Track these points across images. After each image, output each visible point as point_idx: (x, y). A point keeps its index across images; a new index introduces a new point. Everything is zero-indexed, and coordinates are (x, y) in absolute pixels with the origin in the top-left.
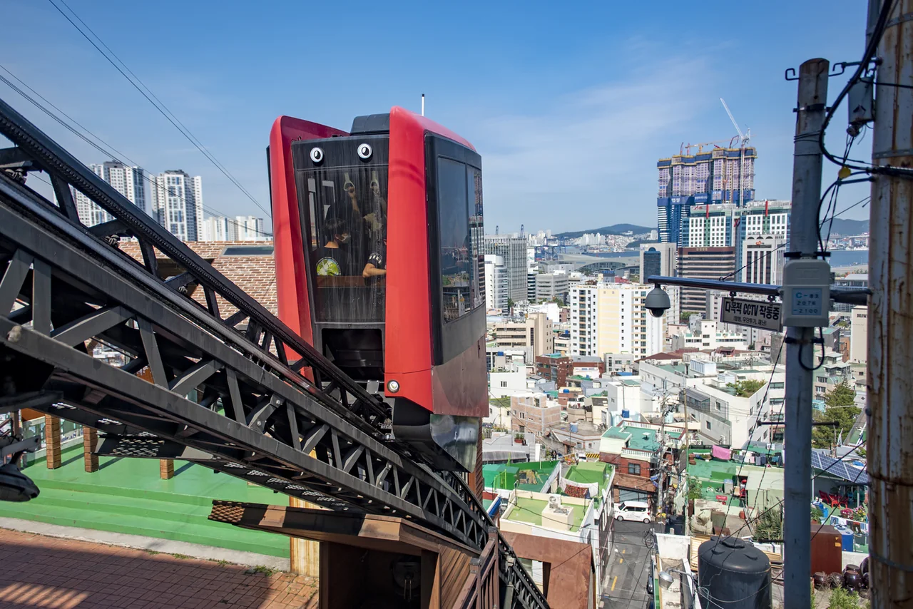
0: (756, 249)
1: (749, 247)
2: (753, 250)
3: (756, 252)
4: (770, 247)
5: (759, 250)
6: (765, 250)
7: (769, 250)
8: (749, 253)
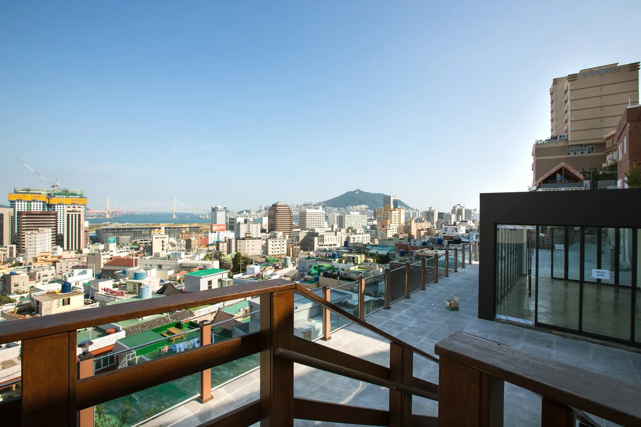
0: (72, 213)
1: (68, 211)
2: (70, 213)
3: (72, 215)
4: (80, 212)
5: (74, 213)
6: (77, 213)
7: (79, 213)
8: (68, 215)
